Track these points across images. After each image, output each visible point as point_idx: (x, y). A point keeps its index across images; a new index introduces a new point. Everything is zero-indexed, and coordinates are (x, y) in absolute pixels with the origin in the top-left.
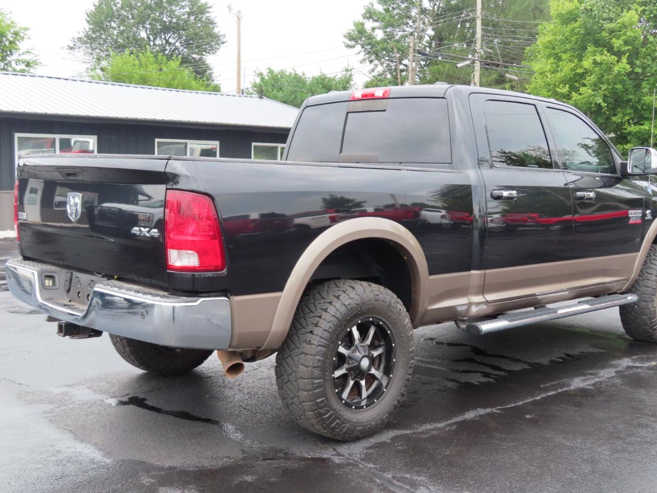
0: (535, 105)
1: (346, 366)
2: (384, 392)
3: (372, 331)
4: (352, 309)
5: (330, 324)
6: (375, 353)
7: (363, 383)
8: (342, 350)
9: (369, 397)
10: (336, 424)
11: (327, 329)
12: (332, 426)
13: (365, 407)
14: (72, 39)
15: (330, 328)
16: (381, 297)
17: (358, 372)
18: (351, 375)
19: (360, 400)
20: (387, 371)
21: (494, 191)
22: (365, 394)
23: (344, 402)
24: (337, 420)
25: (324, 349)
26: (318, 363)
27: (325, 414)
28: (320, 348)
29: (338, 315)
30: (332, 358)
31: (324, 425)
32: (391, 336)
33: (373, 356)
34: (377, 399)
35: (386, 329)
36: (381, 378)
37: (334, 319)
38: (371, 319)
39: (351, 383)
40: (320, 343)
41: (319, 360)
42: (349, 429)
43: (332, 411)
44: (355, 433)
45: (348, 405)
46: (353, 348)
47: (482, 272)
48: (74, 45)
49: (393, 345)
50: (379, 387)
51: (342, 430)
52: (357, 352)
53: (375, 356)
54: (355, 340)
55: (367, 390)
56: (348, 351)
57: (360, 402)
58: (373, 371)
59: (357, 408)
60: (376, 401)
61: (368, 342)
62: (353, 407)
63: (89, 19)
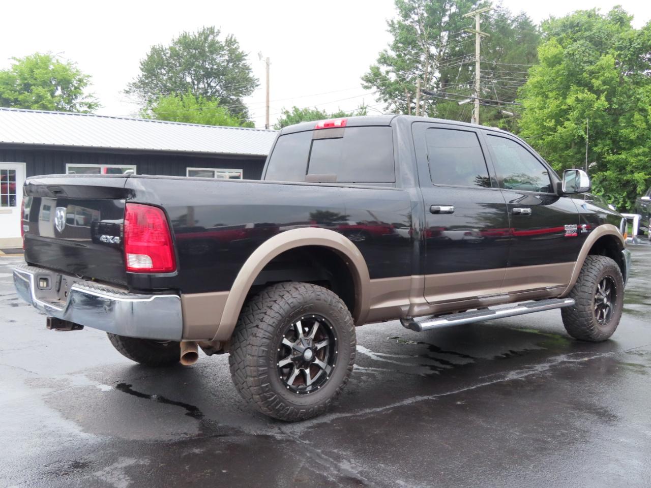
0: (475, 132)
1: (291, 356)
2: (327, 379)
3: (316, 328)
4: (294, 307)
5: (274, 320)
6: (319, 346)
7: (308, 371)
8: (286, 342)
9: (313, 384)
10: (281, 406)
11: (271, 324)
12: (277, 408)
13: (308, 392)
14: (128, 84)
15: (274, 323)
16: (323, 297)
17: (302, 362)
18: (296, 364)
19: (305, 386)
20: (331, 362)
21: (433, 207)
22: (309, 381)
23: (288, 387)
24: (281, 403)
25: (268, 341)
26: (263, 353)
27: (270, 398)
28: (264, 340)
29: (281, 311)
30: (276, 349)
31: (270, 407)
32: (333, 331)
33: (317, 348)
34: (321, 386)
35: (329, 325)
36: (326, 368)
37: (277, 315)
38: (314, 316)
39: (297, 372)
40: (264, 336)
41: (263, 351)
42: (292, 411)
43: (276, 395)
44: (299, 415)
45: (292, 390)
46: (298, 341)
47: (422, 276)
48: (130, 89)
49: (336, 339)
50: (324, 375)
51: (286, 412)
52: (302, 344)
53: (319, 348)
54: (299, 334)
55: (312, 379)
56: (293, 344)
57: (306, 388)
58: (317, 361)
59: (300, 393)
60: (319, 387)
61: (312, 336)
62: (298, 392)
63: (142, 67)
